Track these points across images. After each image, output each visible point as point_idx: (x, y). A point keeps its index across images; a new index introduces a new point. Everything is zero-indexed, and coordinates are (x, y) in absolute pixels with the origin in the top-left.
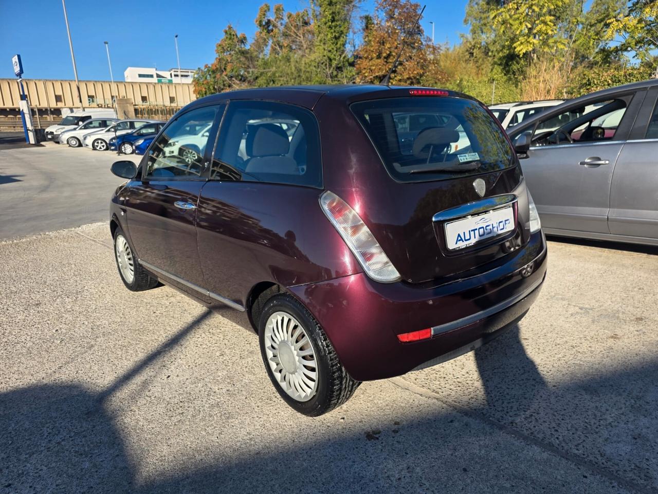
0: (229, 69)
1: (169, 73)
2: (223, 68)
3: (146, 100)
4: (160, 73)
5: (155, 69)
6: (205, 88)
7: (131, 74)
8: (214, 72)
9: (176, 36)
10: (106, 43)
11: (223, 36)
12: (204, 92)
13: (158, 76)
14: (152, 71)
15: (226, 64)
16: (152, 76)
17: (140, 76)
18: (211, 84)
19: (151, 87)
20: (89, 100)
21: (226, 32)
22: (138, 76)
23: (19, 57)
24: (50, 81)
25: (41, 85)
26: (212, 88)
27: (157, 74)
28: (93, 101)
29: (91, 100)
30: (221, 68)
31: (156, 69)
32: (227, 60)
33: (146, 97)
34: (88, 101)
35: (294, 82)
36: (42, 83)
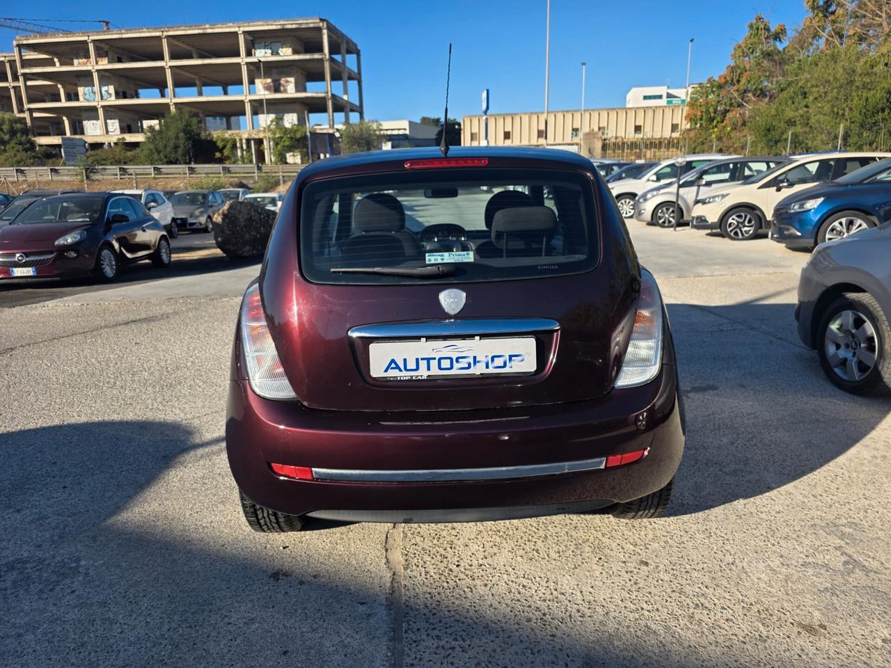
0: (743, 81)
1: (685, 90)
2: (735, 81)
3: (640, 131)
4: (672, 92)
5: (666, 87)
6: (702, 112)
7: (635, 97)
8: (720, 87)
9: (692, 41)
10: (583, 64)
11: (746, 32)
12: (699, 117)
13: (669, 96)
14: (662, 90)
15: (741, 73)
16: (660, 97)
17: (646, 98)
18: (712, 105)
19: (650, 113)
20: (573, 134)
21: (751, 27)
22: (642, 98)
23: (488, 91)
24: (535, 113)
25: (526, 119)
26: (711, 110)
27: (668, 93)
28: (576, 135)
29: (574, 133)
30: (732, 80)
31: (668, 87)
32: (745, 67)
33: (640, 126)
34: (570, 135)
35: (838, 93)
36: (527, 117)
